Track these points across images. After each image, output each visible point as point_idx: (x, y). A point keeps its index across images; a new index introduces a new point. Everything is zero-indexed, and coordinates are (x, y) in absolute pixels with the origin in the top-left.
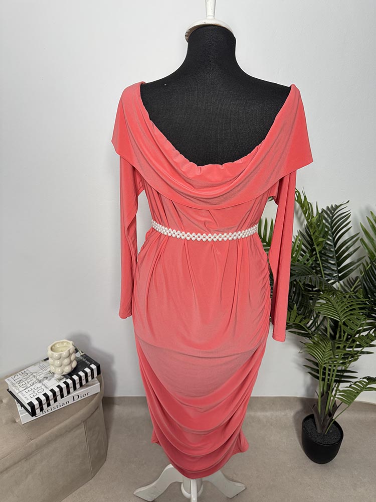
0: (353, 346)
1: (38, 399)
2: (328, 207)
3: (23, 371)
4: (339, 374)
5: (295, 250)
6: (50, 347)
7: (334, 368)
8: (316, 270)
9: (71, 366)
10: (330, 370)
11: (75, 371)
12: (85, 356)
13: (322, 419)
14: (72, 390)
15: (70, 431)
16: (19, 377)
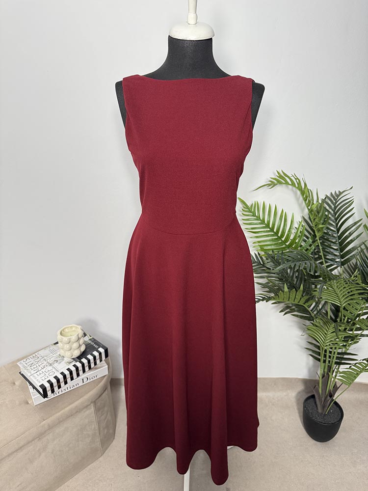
0: (353, 329)
1: (49, 381)
2: (331, 193)
3: (34, 355)
5: (298, 236)
6: (59, 332)
7: (335, 351)
9: (80, 349)
10: (330, 352)
11: (83, 355)
13: (323, 399)
14: (81, 372)
15: (79, 412)
16: (31, 360)
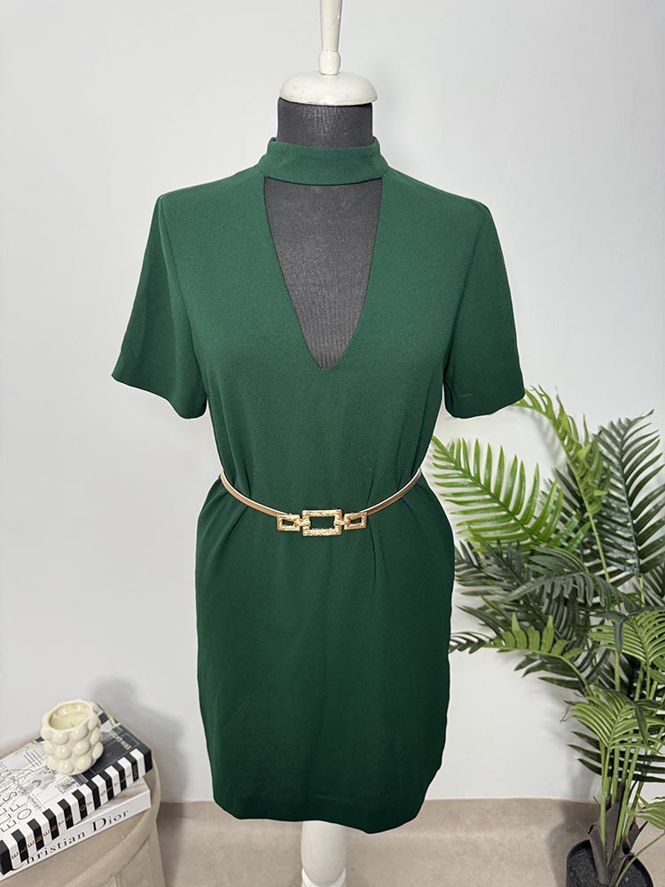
1: (17, 835)
2: (612, 423)
4: (642, 762)
5: (549, 510)
8: (592, 549)
9: (91, 756)
11: (98, 767)
12: (122, 731)
13: (609, 856)
14: (90, 808)
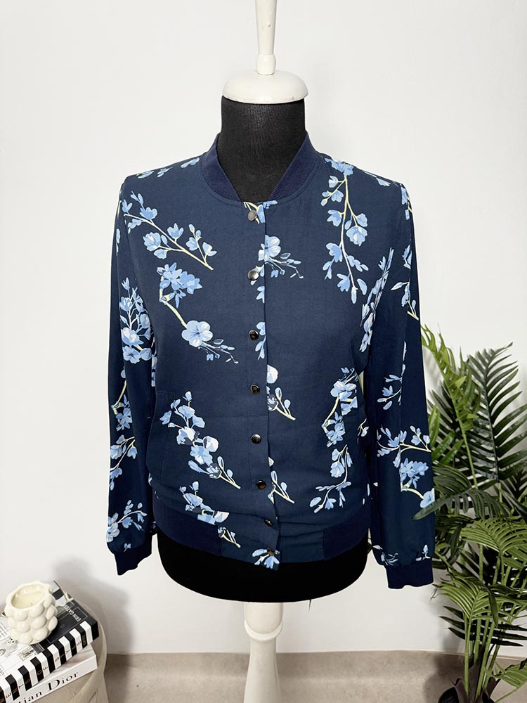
2: (479, 353)
4: (499, 630)
9: (47, 628)
10: (483, 622)
11: (52, 637)
14: (46, 672)
